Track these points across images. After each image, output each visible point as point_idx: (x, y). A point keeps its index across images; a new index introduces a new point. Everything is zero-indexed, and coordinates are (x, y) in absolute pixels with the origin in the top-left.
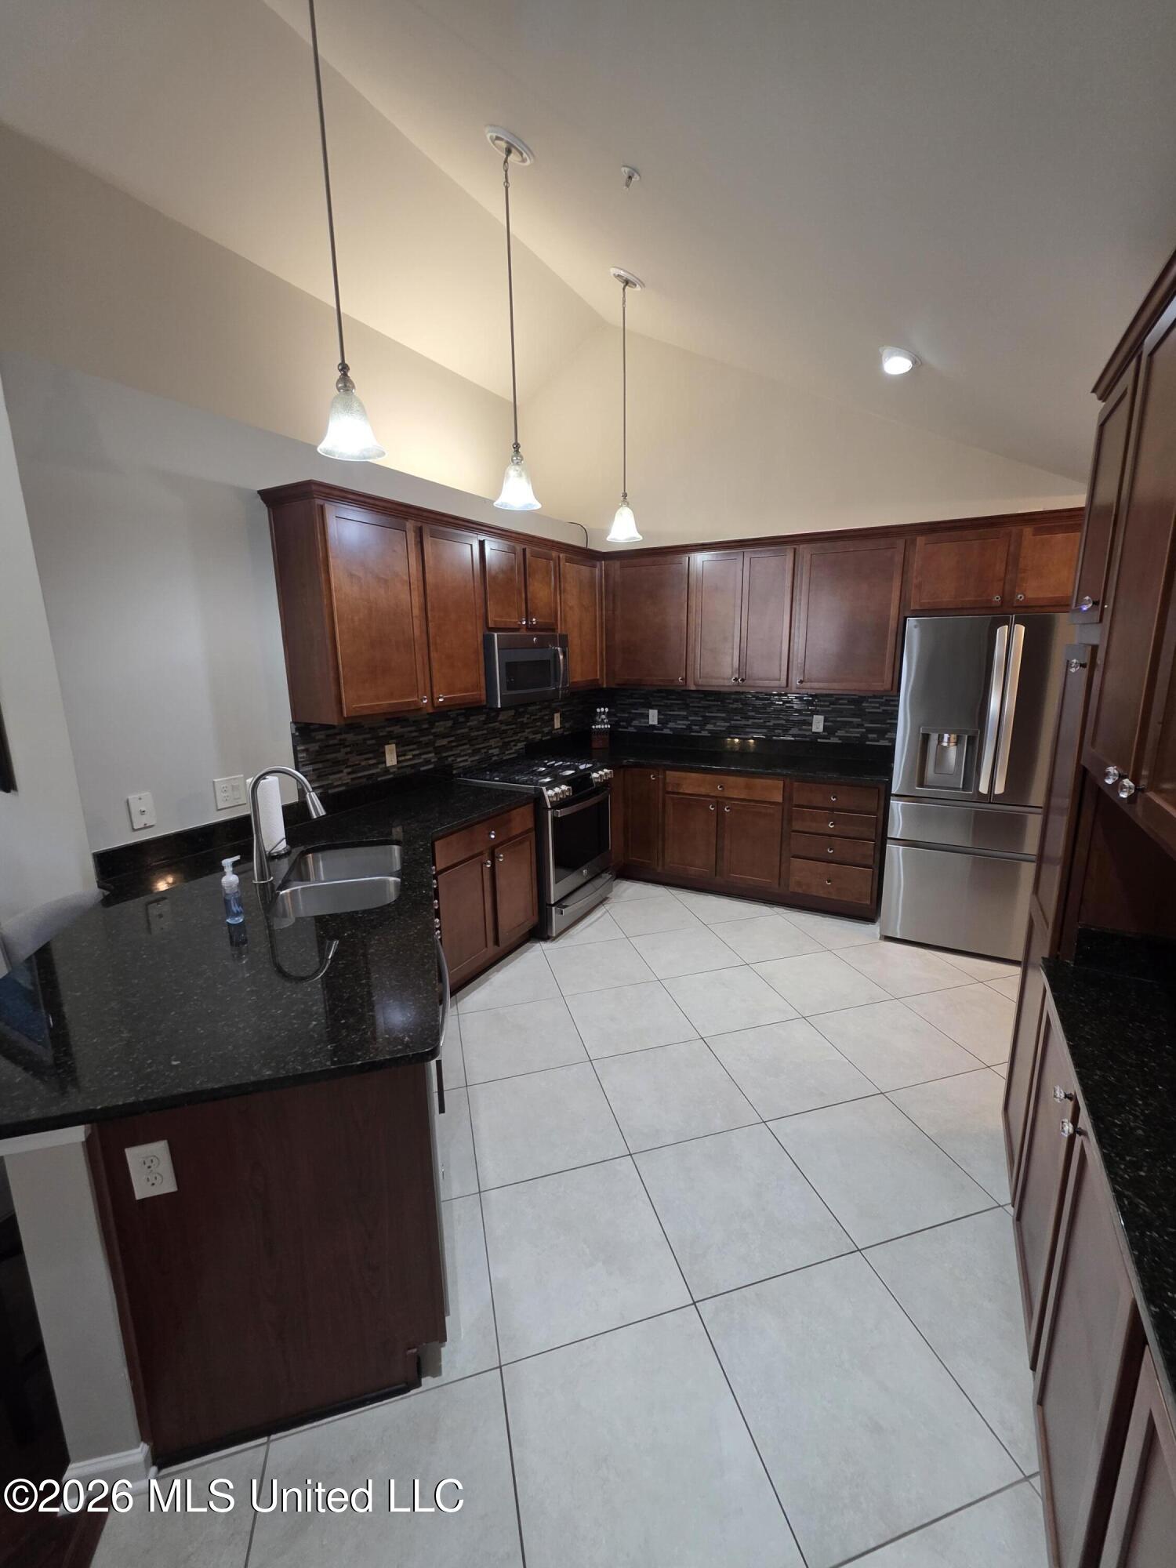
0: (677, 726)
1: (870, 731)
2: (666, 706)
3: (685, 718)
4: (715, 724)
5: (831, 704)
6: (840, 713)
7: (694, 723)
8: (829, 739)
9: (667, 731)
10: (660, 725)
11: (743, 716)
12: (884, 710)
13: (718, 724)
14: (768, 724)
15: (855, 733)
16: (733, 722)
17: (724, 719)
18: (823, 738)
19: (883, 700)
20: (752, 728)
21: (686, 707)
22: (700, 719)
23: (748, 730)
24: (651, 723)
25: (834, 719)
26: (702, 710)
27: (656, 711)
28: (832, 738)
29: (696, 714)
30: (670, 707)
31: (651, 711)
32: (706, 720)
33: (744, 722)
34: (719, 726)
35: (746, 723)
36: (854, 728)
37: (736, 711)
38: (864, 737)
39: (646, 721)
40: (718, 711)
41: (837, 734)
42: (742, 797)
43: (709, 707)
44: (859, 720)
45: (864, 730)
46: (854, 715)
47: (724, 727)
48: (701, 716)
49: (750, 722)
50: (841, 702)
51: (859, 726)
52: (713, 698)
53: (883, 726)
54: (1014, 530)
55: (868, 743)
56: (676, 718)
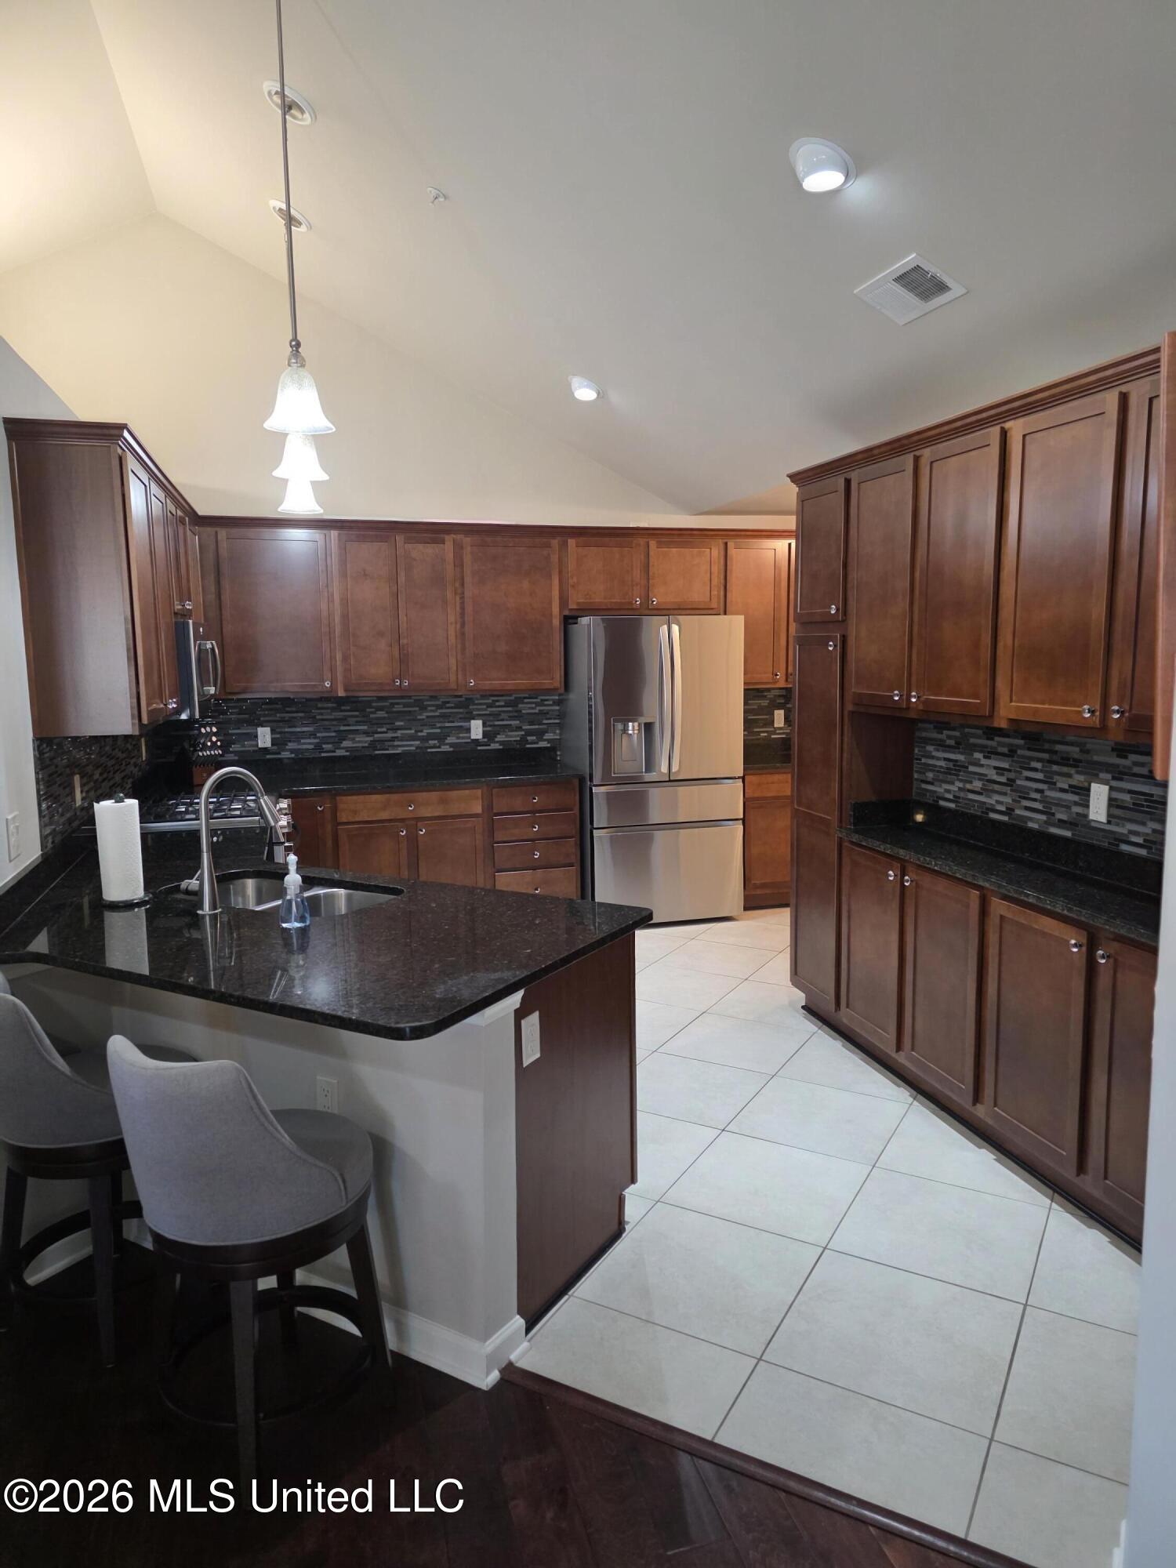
0: (300, 747)
1: (529, 733)
2: (282, 720)
3: (313, 735)
4: (353, 740)
5: (488, 707)
6: (496, 716)
7: (325, 740)
8: (489, 745)
9: (285, 755)
10: (275, 748)
11: (388, 726)
12: (540, 710)
13: (357, 739)
14: (420, 734)
15: (515, 736)
16: (376, 736)
17: (366, 733)
18: (483, 745)
19: (539, 700)
20: (402, 740)
21: (314, 720)
22: (333, 734)
23: (396, 743)
24: (261, 745)
25: (491, 723)
26: (335, 723)
27: (268, 730)
28: (492, 745)
29: (327, 729)
30: (290, 722)
31: (260, 730)
32: (342, 736)
33: (390, 735)
34: (359, 742)
35: (395, 735)
36: (512, 731)
37: (379, 723)
38: (523, 740)
39: (254, 743)
40: (358, 723)
41: (496, 739)
42: (437, 814)
43: (345, 718)
44: (518, 722)
45: (523, 733)
46: (512, 718)
47: (366, 742)
48: (335, 731)
49: (399, 733)
50: (497, 704)
51: (519, 728)
52: (348, 708)
53: (540, 727)
54: (642, 541)
55: (528, 746)
56: (298, 737)
